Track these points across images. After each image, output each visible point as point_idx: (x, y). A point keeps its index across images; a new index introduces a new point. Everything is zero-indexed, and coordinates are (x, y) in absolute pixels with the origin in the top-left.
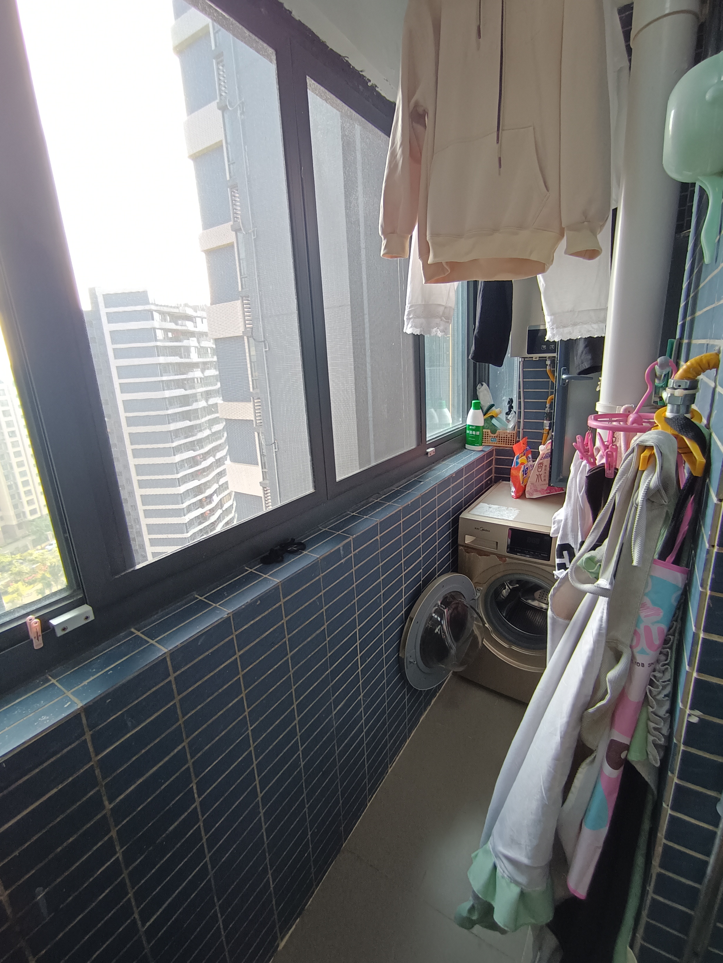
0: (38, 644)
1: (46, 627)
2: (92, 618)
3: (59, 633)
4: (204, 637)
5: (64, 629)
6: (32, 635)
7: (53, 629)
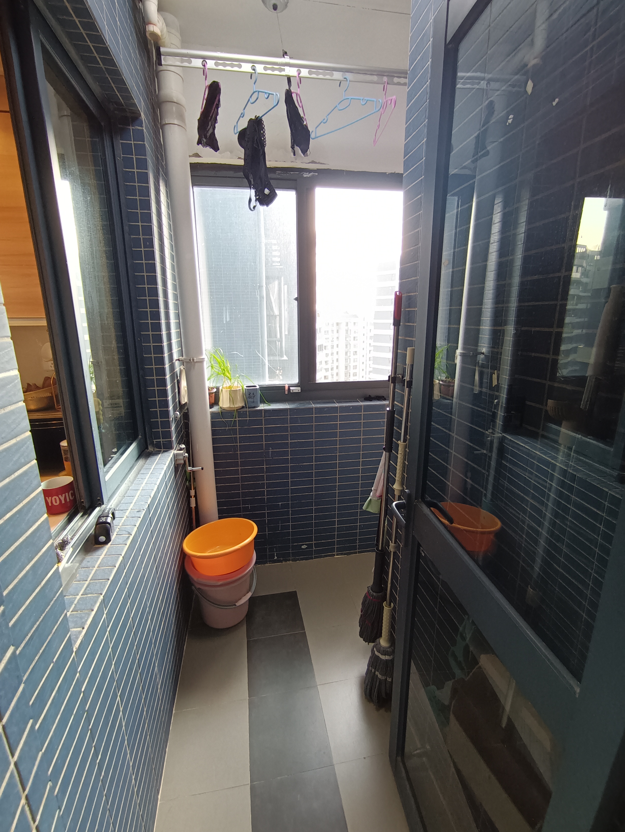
0: (286, 393)
1: (289, 389)
2: (300, 391)
3: (291, 392)
4: (327, 409)
5: (293, 391)
6: (286, 390)
7: (290, 389)
